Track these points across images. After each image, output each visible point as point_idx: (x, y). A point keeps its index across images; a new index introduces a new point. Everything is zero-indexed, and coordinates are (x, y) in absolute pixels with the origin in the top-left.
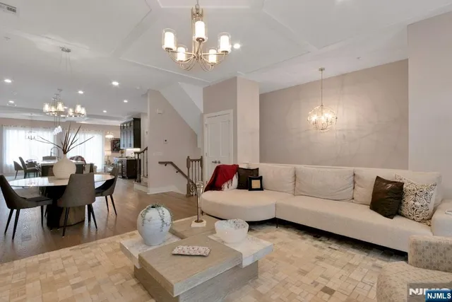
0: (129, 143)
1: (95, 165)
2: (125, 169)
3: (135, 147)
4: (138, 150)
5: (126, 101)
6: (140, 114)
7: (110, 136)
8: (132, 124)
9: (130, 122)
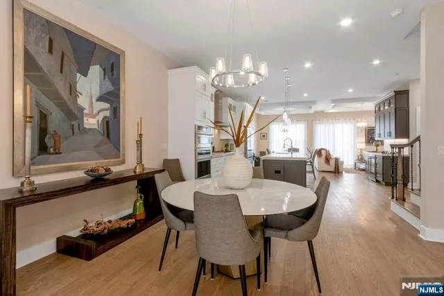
0: (387, 130)
1: (341, 160)
2: (380, 169)
3: (396, 137)
4: (404, 141)
5: (376, 62)
6: (408, 83)
7: (363, 124)
8: (393, 101)
9: (389, 100)
